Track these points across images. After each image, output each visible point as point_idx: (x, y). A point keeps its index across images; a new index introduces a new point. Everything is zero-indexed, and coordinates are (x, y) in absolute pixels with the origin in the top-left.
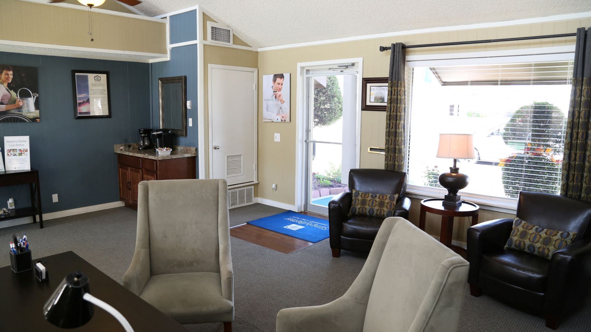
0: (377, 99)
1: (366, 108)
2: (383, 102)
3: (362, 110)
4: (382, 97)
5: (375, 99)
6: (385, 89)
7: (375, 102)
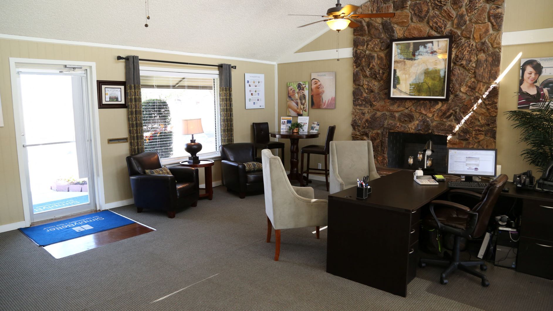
0: (111, 99)
1: (101, 106)
2: (117, 100)
3: (99, 108)
4: (116, 97)
5: (110, 98)
6: (118, 91)
7: (110, 101)
